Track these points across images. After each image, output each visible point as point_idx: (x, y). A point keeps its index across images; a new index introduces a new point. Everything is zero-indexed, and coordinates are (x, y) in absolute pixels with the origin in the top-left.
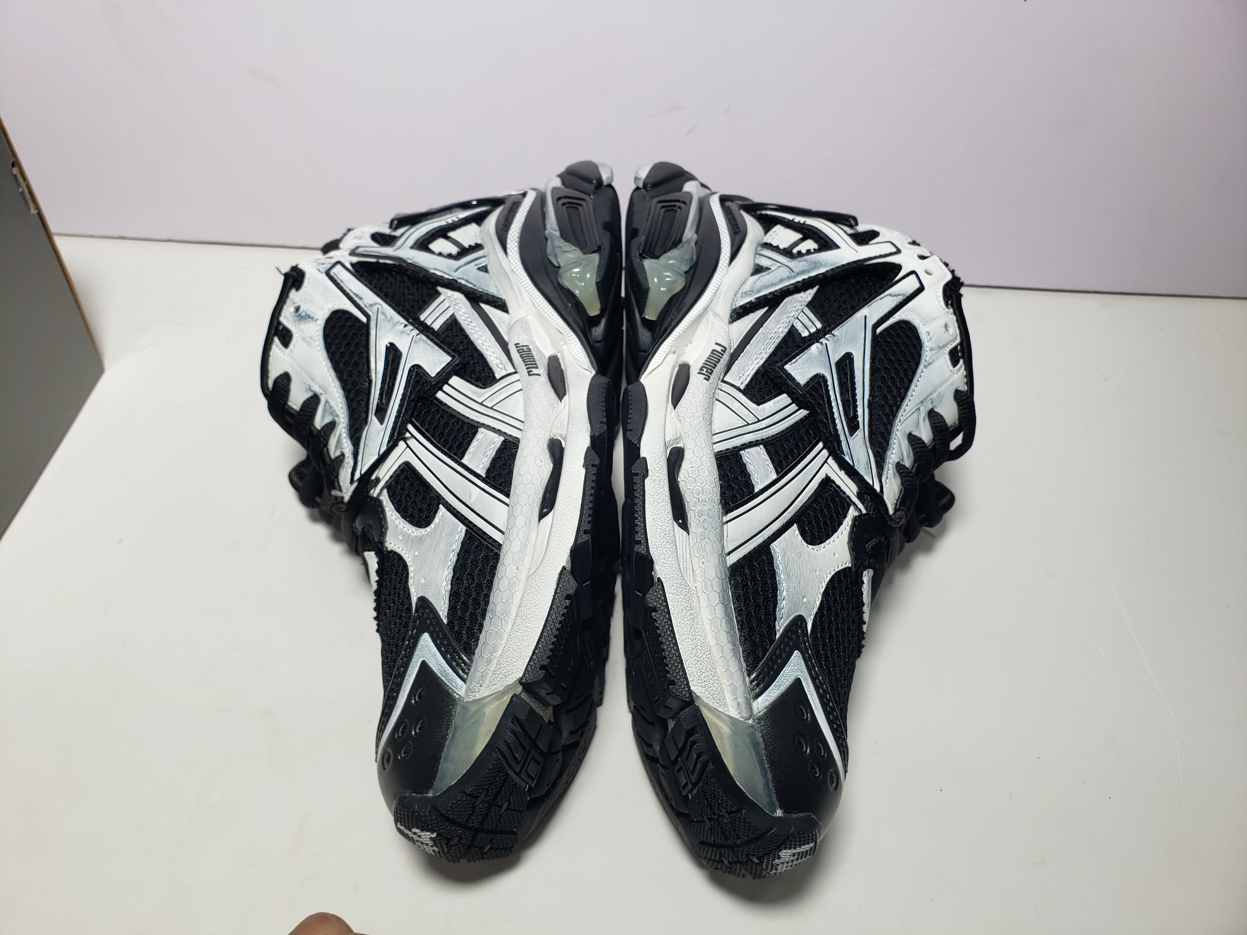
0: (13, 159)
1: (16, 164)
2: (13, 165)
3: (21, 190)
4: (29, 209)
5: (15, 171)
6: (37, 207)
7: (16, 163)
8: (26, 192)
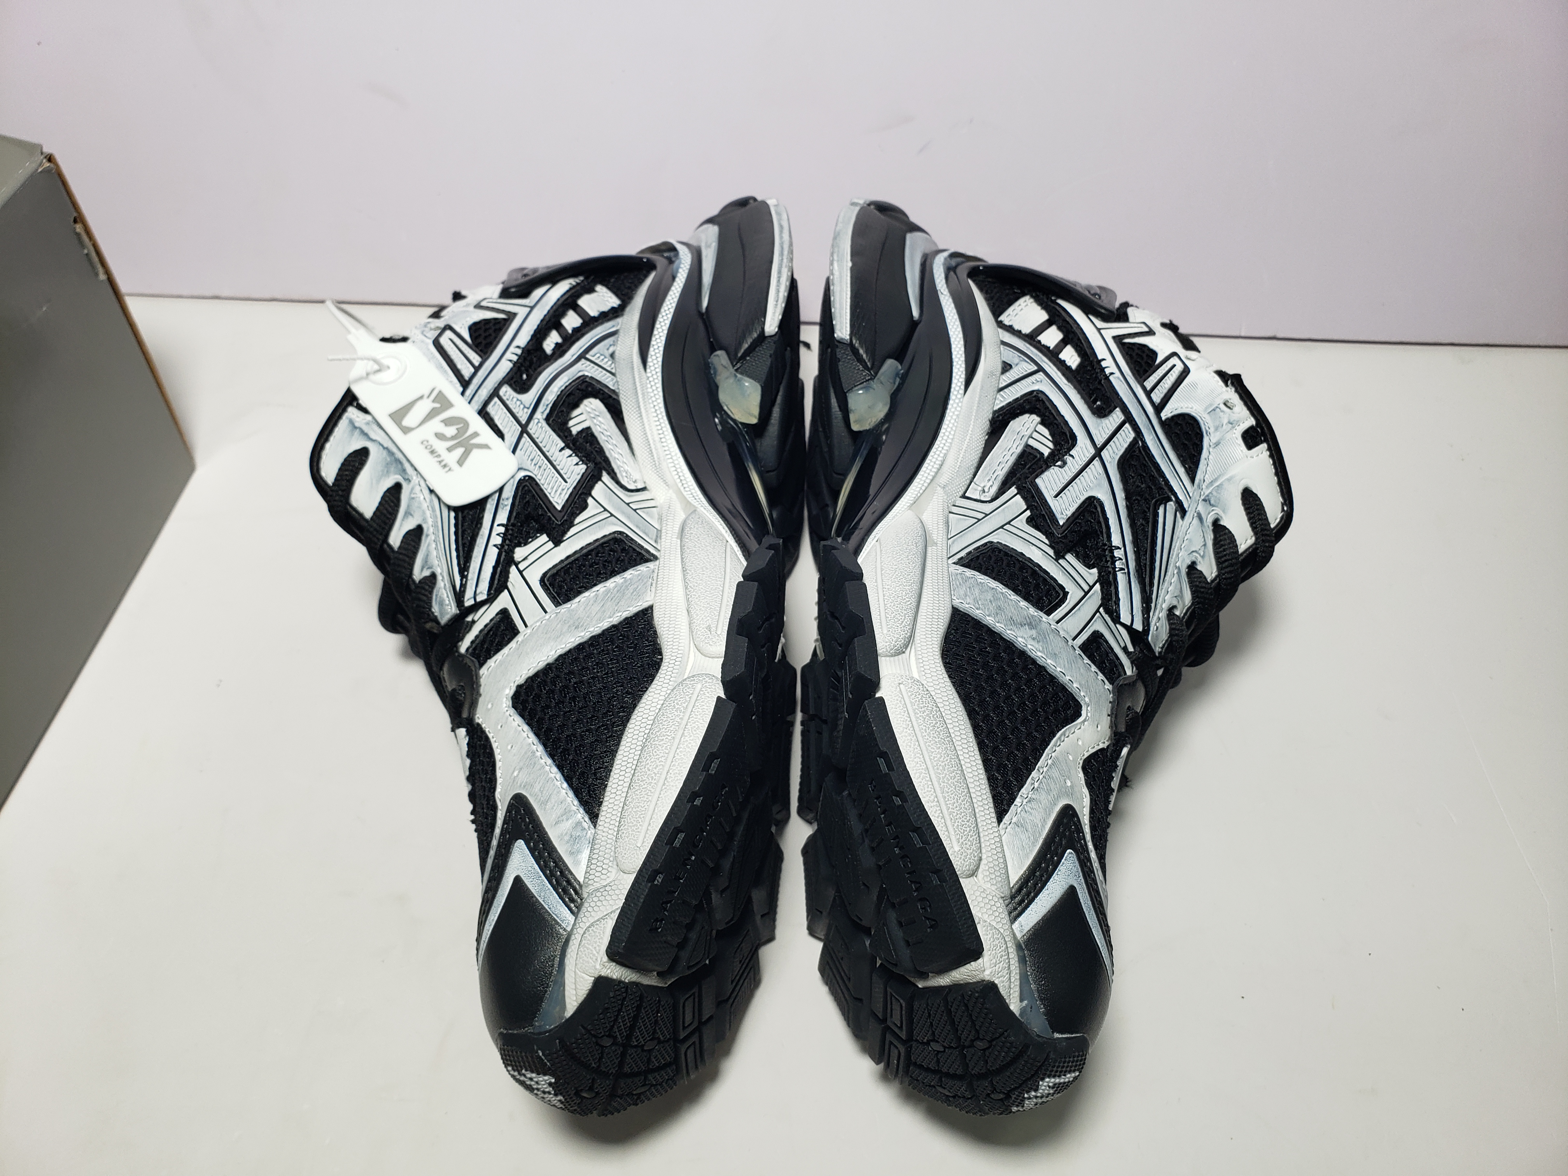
0: (75, 214)
1: (78, 220)
2: (75, 221)
3: (86, 251)
4: (97, 274)
5: (79, 228)
6: (107, 272)
7: (79, 218)
8: (94, 254)
